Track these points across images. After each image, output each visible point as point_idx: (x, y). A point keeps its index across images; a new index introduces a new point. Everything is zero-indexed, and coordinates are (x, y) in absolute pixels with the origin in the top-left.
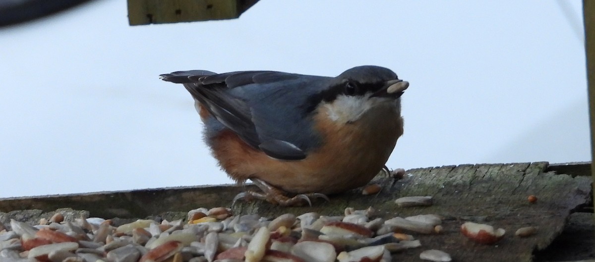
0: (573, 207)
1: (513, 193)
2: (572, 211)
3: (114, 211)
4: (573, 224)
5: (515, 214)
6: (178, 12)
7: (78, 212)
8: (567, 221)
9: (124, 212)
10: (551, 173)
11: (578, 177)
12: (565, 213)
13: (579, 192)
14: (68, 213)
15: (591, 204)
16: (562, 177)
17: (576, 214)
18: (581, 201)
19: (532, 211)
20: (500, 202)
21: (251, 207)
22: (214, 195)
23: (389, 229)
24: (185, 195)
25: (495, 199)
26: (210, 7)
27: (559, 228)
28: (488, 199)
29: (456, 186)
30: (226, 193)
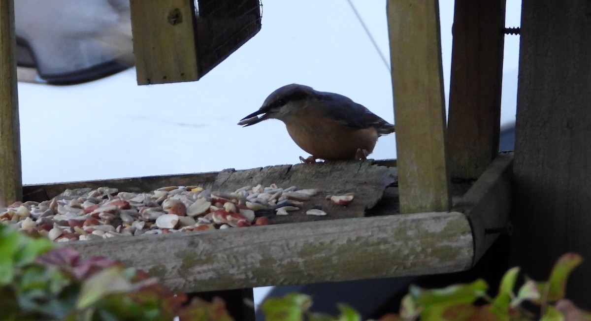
0: (388, 185)
1: (354, 177)
2: (387, 187)
3: (132, 188)
4: (388, 194)
5: (356, 189)
6: (165, 78)
7: (112, 189)
8: (384, 192)
9: (137, 189)
10: (375, 166)
11: (391, 167)
12: (383, 188)
13: (391, 176)
14: (107, 190)
15: (397, 183)
16: (382, 167)
17: (390, 188)
18: (392, 181)
19: (365, 187)
20: (347, 182)
21: (208, 186)
22: (187, 179)
23: (285, 197)
24: (171, 179)
25: (344, 180)
26: (182, 74)
27: (380, 196)
28: (340, 180)
29: (322, 173)
30: (195, 178)
